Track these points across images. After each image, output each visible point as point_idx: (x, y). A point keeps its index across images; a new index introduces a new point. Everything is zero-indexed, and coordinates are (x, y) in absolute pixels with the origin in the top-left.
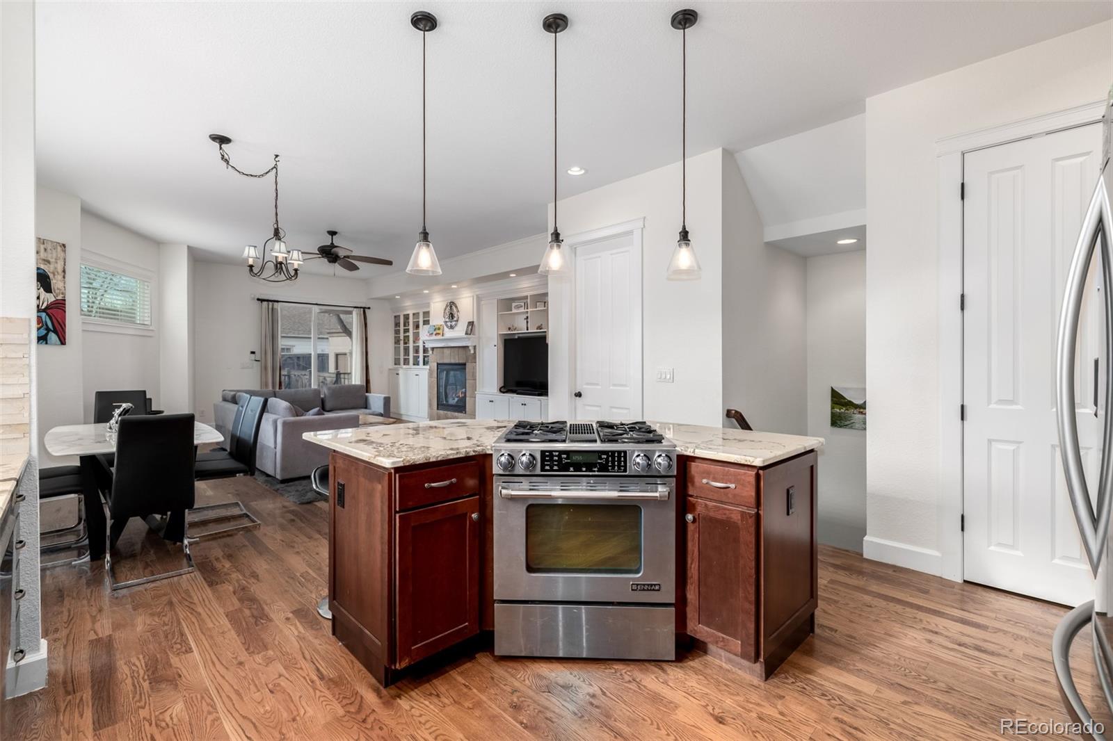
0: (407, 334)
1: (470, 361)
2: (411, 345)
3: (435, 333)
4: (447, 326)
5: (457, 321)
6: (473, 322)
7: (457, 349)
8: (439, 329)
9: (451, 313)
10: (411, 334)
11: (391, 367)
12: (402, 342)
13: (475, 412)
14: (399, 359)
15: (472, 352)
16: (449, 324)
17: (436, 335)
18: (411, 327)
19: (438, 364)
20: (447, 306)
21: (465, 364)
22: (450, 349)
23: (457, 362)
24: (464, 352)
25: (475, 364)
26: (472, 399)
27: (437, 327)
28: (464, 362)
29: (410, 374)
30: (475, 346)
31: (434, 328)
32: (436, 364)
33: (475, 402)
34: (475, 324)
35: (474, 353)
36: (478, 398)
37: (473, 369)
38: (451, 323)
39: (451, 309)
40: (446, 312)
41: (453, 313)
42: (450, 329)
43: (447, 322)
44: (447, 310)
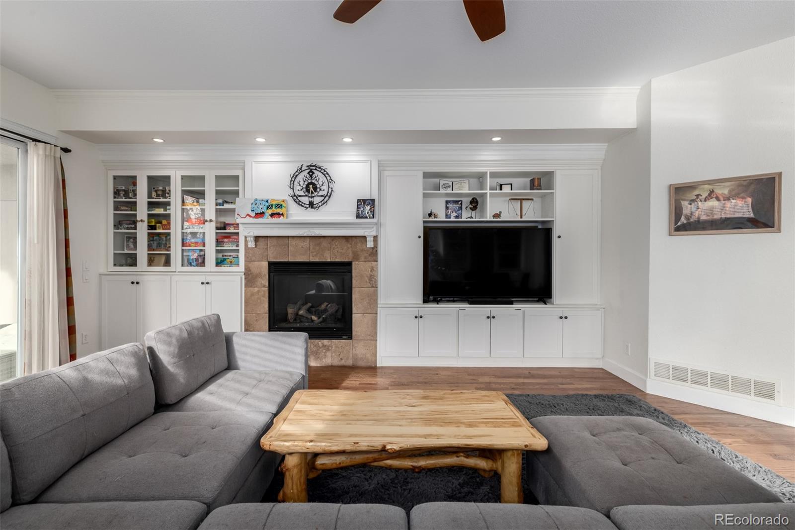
0: (160, 211)
1: (362, 259)
2: (176, 231)
3: (270, 212)
4: (300, 204)
5: (329, 196)
7: (329, 240)
8: (279, 206)
9: (313, 184)
10: (175, 212)
11: (103, 270)
12: (142, 227)
13: (376, 333)
14: (134, 255)
15: (370, 245)
16: (306, 200)
17: (272, 215)
18: (176, 199)
19: (271, 264)
20: (300, 170)
21: (350, 264)
22: (308, 240)
23: (329, 260)
24: (349, 246)
25: (374, 263)
26: (369, 317)
27: (274, 203)
28: (346, 260)
29: (176, 281)
30: (377, 236)
31: (267, 204)
32: (265, 265)
33: (377, 320)
34: (376, 203)
35: (373, 247)
36: (382, 313)
37: (371, 271)
38: (310, 199)
39: (311, 176)
40: (297, 180)
41: (316, 183)
42: (307, 208)
43: (300, 196)
44: (301, 177)
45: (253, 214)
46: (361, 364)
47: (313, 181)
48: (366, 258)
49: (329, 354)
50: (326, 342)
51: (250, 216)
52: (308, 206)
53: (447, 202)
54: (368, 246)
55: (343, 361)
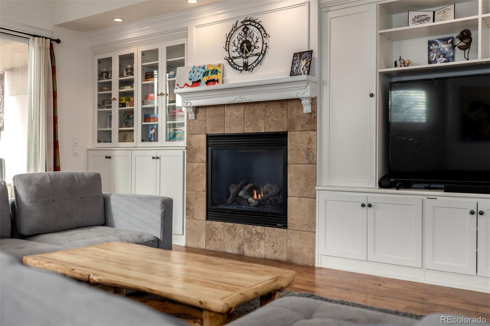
0: (127, 89)
1: (298, 128)
2: (138, 107)
3: (206, 79)
4: (234, 66)
5: (263, 53)
6: (310, 52)
7: (263, 106)
8: (215, 72)
9: (247, 42)
10: (137, 89)
11: (90, 146)
12: (115, 105)
13: (314, 223)
14: (110, 132)
15: (307, 109)
16: (240, 62)
17: (208, 83)
18: (138, 76)
19: (209, 137)
21: (284, 135)
22: (242, 108)
23: (263, 131)
24: (285, 112)
25: (312, 133)
26: (307, 201)
27: (211, 69)
28: (281, 130)
29: (135, 156)
30: (316, 98)
31: (204, 71)
32: (203, 137)
33: (315, 206)
34: (315, 55)
35: (310, 111)
36: (320, 197)
37: (309, 143)
38: (245, 60)
39: (246, 33)
40: (232, 40)
41: (250, 40)
42: (241, 71)
43: (235, 58)
44: (236, 35)
45: (190, 83)
46: (298, 260)
47: (248, 39)
48: (302, 126)
49: (262, 243)
50: (259, 229)
51: (188, 86)
52: (242, 68)
53: (430, 43)
54: (304, 111)
55: (277, 255)
